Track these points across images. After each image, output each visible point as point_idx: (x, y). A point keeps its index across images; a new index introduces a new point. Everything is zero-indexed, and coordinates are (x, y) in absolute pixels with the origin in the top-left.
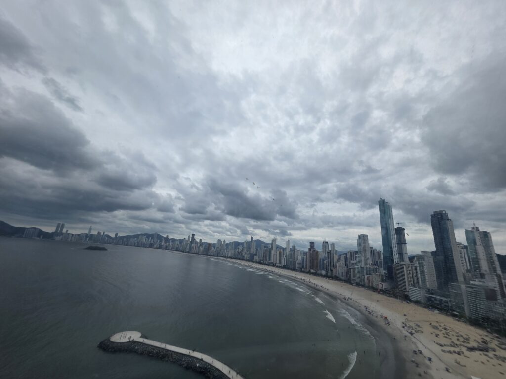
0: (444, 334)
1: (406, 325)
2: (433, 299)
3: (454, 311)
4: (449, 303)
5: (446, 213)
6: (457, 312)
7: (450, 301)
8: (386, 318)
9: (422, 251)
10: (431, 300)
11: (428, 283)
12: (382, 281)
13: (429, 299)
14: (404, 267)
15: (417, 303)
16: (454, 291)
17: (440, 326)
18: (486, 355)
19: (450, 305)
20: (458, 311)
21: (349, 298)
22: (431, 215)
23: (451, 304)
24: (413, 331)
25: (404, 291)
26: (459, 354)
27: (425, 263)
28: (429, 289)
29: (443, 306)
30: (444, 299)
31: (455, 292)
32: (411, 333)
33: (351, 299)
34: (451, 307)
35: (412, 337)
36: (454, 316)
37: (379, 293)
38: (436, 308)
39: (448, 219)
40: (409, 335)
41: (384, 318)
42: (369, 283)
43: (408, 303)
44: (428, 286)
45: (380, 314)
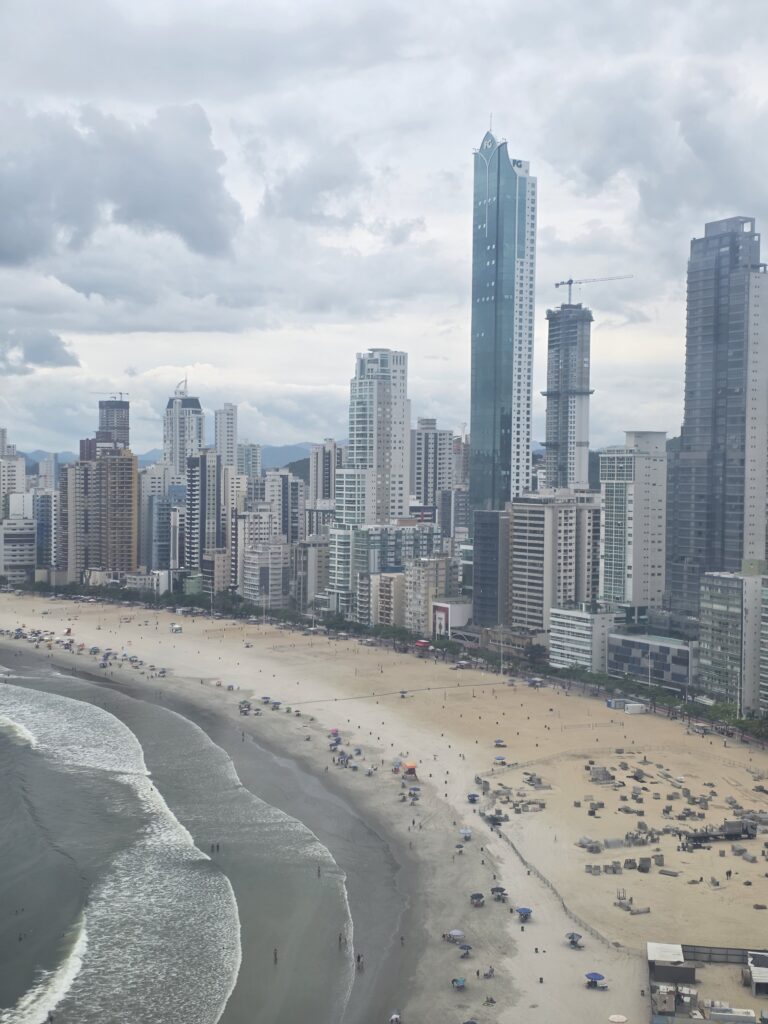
0: (624, 799)
1: (485, 787)
2: (636, 653)
3: (701, 692)
4: (693, 662)
5: (752, 234)
6: (711, 696)
7: (697, 653)
8: (412, 771)
9: (629, 433)
10: (627, 659)
11: (629, 582)
12: (449, 594)
13: (620, 655)
14: (548, 515)
15: (573, 677)
16: (716, 607)
17: (624, 767)
18: (740, 852)
19: (693, 672)
20: (716, 690)
21: (266, 701)
22: (694, 242)
23: (700, 666)
24: (506, 810)
25: (534, 633)
26: (644, 868)
27: (631, 490)
28: (630, 611)
29: (667, 676)
30: (675, 645)
31: (720, 613)
32: (495, 821)
33: (276, 706)
34: (696, 679)
35: (494, 835)
36: (696, 712)
37: (423, 653)
38: (638, 691)
39: (756, 267)
40: (485, 828)
41: (402, 772)
42: (385, 612)
43: (533, 684)
44: (629, 595)
45: (390, 756)
